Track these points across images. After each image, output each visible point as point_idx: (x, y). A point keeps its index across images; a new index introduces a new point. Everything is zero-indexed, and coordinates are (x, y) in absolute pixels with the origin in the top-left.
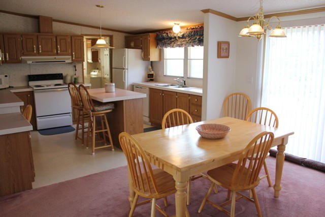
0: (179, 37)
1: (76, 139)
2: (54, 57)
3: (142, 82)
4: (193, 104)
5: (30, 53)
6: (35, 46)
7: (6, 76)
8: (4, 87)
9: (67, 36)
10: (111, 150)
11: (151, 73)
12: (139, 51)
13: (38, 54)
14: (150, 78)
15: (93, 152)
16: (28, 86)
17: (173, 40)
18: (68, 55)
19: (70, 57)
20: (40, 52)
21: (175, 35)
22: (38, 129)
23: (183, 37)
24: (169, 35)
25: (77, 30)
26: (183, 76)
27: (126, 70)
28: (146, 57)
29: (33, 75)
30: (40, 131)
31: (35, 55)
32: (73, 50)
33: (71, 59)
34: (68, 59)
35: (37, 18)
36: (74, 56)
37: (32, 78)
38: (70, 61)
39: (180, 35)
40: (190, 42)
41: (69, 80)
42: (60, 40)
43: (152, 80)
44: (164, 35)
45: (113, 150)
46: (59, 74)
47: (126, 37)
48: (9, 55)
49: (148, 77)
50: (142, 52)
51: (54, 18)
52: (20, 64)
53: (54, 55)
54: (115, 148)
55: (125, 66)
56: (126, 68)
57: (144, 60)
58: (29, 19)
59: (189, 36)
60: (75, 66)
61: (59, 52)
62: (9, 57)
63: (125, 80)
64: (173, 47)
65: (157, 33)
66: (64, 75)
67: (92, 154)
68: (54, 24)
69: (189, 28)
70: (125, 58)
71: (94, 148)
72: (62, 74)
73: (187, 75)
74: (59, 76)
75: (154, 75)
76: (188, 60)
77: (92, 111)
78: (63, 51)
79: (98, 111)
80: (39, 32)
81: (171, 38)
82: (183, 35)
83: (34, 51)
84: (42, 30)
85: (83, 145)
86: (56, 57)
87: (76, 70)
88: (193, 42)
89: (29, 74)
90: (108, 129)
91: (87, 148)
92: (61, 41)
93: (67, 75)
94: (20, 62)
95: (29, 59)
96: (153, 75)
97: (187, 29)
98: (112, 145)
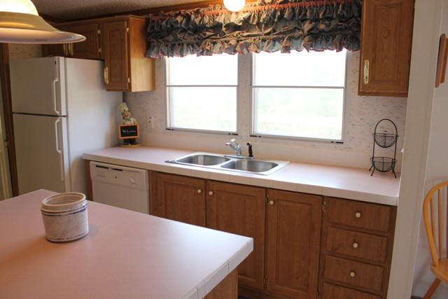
0: (230, 26)
11: (128, 123)
14: (128, 136)
17: (208, 34)
21: (219, 20)
23: (246, 25)
24: (195, 20)
27: (64, 119)
39: (236, 20)
40: (276, 40)
43: (132, 143)
44: (179, 19)
50: (103, 67)
55: (60, 110)
56: (64, 113)
57: (108, 90)
63: (61, 148)
70: (58, 84)
73: (250, 130)
82: (246, 21)
88: (289, 39)
96: (134, 128)
97: (263, 3)
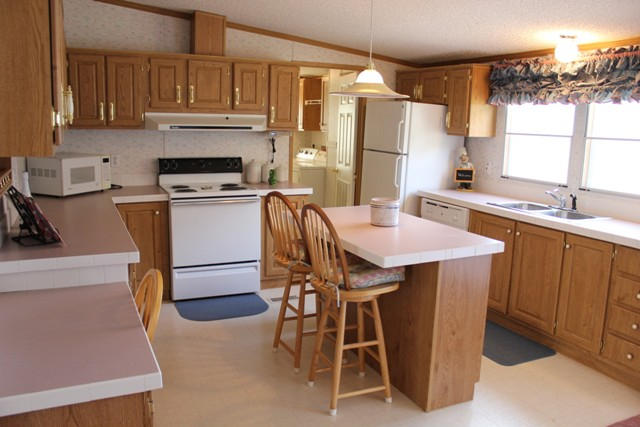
0: (566, 76)
1: (276, 345)
2: (226, 116)
3: (441, 189)
4: (625, 274)
5: (167, 102)
6: (179, 87)
7: (106, 160)
8: (99, 189)
9: (259, 63)
10: (384, 400)
11: (465, 168)
12: (438, 109)
13: (187, 106)
14: (464, 179)
15: (332, 408)
16: (157, 188)
17: (544, 83)
18: (259, 111)
19: (265, 117)
20: (192, 101)
21: (556, 70)
22: (175, 298)
23: (581, 75)
24: (534, 69)
25: (284, 51)
26: (564, 182)
27: (404, 157)
28: (457, 125)
29: (169, 160)
30: (181, 304)
31: (178, 109)
32: (273, 101)
33: (265, 123)
34: (258, 122)
35: (189, 17)
36: (273, 116)
37: (167, 166)
38: (262, 128)
39: (571, 70)
40: (607, 91)
41: (255, 174)
42: (242, 75)
43: (466, 187)
45: (390, 400)
46: (232, 159)
47: (399, 74)
48: (116, 108)
49: (458, 178)
50: (446, 112)
51: (230, 18)
52: (140, 132)
53: (223, 110)
54: (393, 396)
55: (402, 148)
56: (405, 152)
57: (449, 134)
58: (170, 20)
59: (602, 74)
60: (273, 141)
61: (237, 103)
62: (116, 114)
63: (399, 183)
64: (543, 102)
65: (494, 63)
66: (245, 161)
67: (328, 413)
68: (230, 32)
69: (604, 50)
70: (403, 125)
71: (338, 396)
72: (240, 159)
73: (580, 182)
74: (232, 164)
75: (474, 173)
76: (588, 141)
77: (340, 287)
78: (249, 102)
79: (360, 289)
80: (192, 51)
81: (537, 78)
82: (581, 71)
83: (175, 98)
84: (198, 48)
85: (297, 370)
86: (229, 116)
87: (274, 151)
88: (619, 90)
89: (162, 157)
90: (380, 342)
91: (311, 384)
92: (245, 74)
93: (253, 160)
94: (141, 125)
95: (164, 120)
96: (470, 172)
97: (599, 52)
98: (387, 386)
